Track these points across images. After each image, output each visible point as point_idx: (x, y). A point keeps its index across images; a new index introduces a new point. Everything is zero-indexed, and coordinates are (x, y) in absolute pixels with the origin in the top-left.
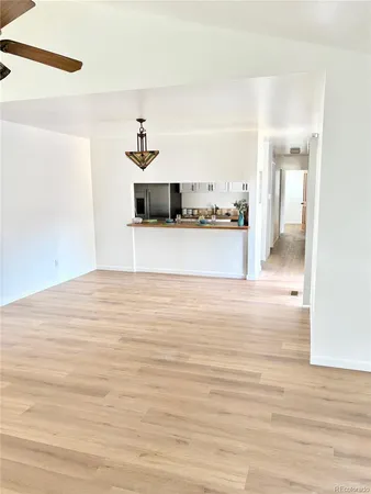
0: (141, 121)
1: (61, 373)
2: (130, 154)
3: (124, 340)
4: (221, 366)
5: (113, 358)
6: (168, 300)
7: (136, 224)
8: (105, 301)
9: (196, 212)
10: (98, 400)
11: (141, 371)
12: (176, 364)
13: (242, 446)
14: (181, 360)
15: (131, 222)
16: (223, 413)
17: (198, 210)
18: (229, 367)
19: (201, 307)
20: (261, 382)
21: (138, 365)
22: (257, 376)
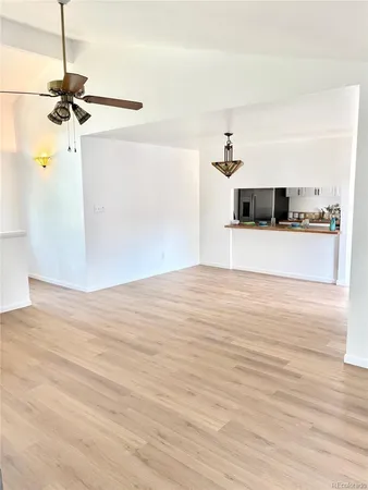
0: (228, 135)
1: (132, 336)
2: (216, 164)
3: (191, 320)
4: (257, 350)
5: (175, 331)
6: (246, 294)
7: (234, 226)
8: (192, 289)
9: (302, 216)
10: (148, 357)
11: (190, 343)
12: (222, 343)
13: (235, 406)
14: (227, 341)
15: (228, 224)
16: (236, 382)
17: (305, 214)
18: (266, 353)
19: (273, 304)
20: (285, 367)
21: (189, 339)
22: (284, 363)
